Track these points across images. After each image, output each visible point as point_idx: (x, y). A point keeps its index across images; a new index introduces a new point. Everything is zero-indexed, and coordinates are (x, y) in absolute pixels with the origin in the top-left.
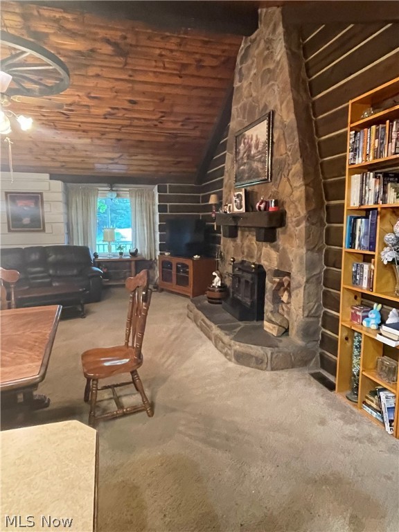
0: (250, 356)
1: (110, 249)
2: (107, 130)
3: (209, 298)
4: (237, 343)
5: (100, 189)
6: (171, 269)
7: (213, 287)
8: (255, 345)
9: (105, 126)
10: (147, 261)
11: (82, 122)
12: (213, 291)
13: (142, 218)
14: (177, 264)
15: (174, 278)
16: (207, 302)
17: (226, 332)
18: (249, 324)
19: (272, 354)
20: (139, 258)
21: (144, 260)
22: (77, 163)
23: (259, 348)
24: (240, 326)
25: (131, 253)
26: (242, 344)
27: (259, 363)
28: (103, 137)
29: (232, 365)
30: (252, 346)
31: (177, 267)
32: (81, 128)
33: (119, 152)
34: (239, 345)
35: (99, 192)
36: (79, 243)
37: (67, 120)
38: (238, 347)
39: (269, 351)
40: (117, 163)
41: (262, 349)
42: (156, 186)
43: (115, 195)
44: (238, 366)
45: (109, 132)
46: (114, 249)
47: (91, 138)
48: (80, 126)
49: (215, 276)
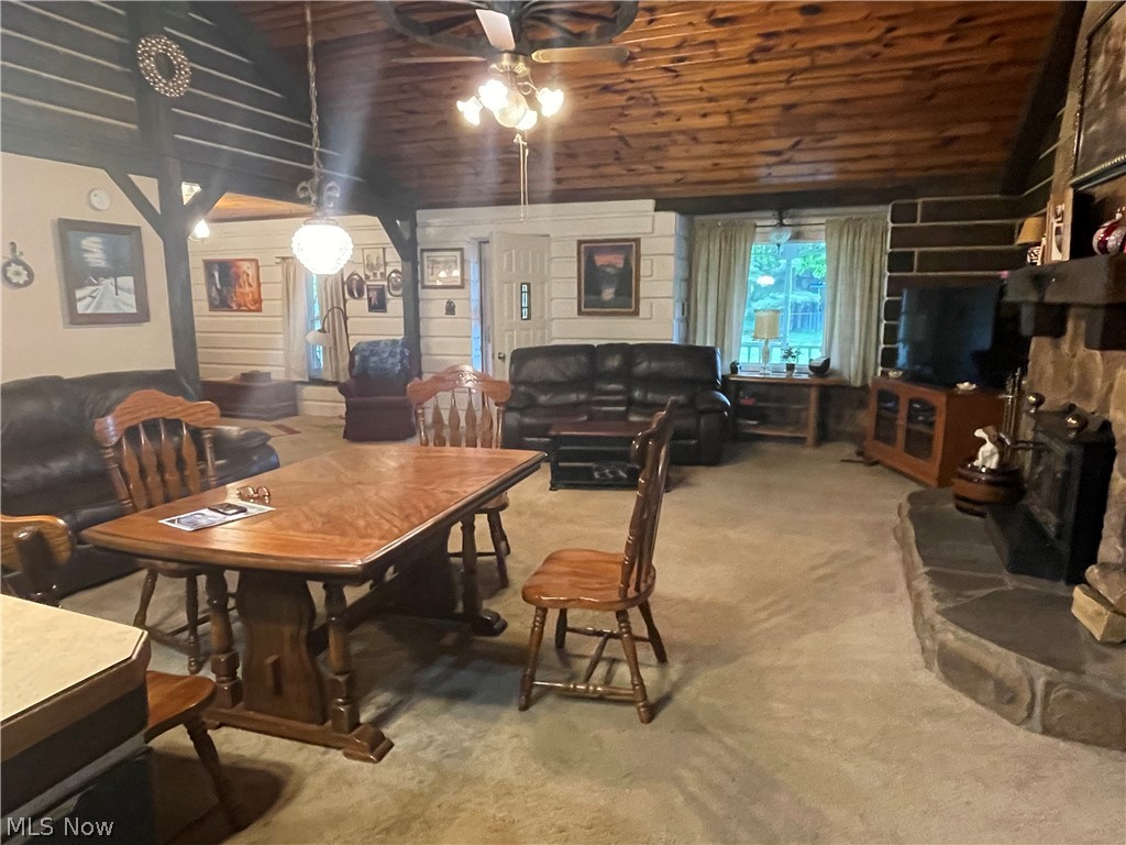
0: (980, 672)
1: (766, 354)
2: (759, 87)
3: (958, 497)
4: (952, 627)
5: (759, 223)
6: (897, 412)
7: (976, 469)
8: (1000, 644)
9: (752, 80)
10: (855, 388)
11: (705, 81)
12: (970, 480)
13: (851, 285)
14: (912, 401)
15: (901, 436)
16: (951, 506)
17: (941, 590)
18: (1032, 585)
19: (1049, 685)
20: (831, 380)
21: (844, 387)
22: (705, 170)
23: (1013, 656)
24: (1001, 582)
25: (811, 368)
26: (961, 632)
27: (1004, 698)
28: (753, 105)
29: (929, 679)
30: (993, 647)
31: (911, 408)
32: (705, 94)
33: (790, 135)
34: (953, 633)
35: (758, 230)
36: (705, 339)
37: (676, 80)
38: (953, 637)
39: (1041, 674)
40: (787, 162)
41: (1019, 662)
42: (890, 208)
43: (787, 234)
44: (945, 687)
45: (765, 93)
46: (776, 357)
47: (728, 112)
48: (701, 89)
49: (983, 442)
